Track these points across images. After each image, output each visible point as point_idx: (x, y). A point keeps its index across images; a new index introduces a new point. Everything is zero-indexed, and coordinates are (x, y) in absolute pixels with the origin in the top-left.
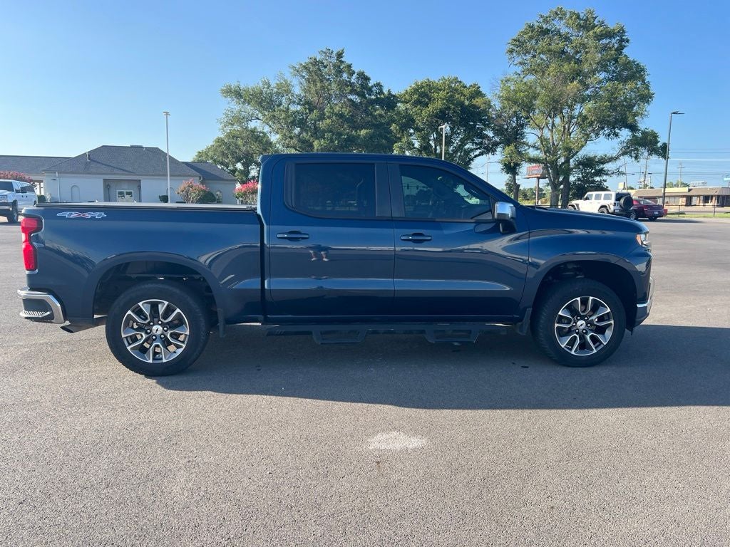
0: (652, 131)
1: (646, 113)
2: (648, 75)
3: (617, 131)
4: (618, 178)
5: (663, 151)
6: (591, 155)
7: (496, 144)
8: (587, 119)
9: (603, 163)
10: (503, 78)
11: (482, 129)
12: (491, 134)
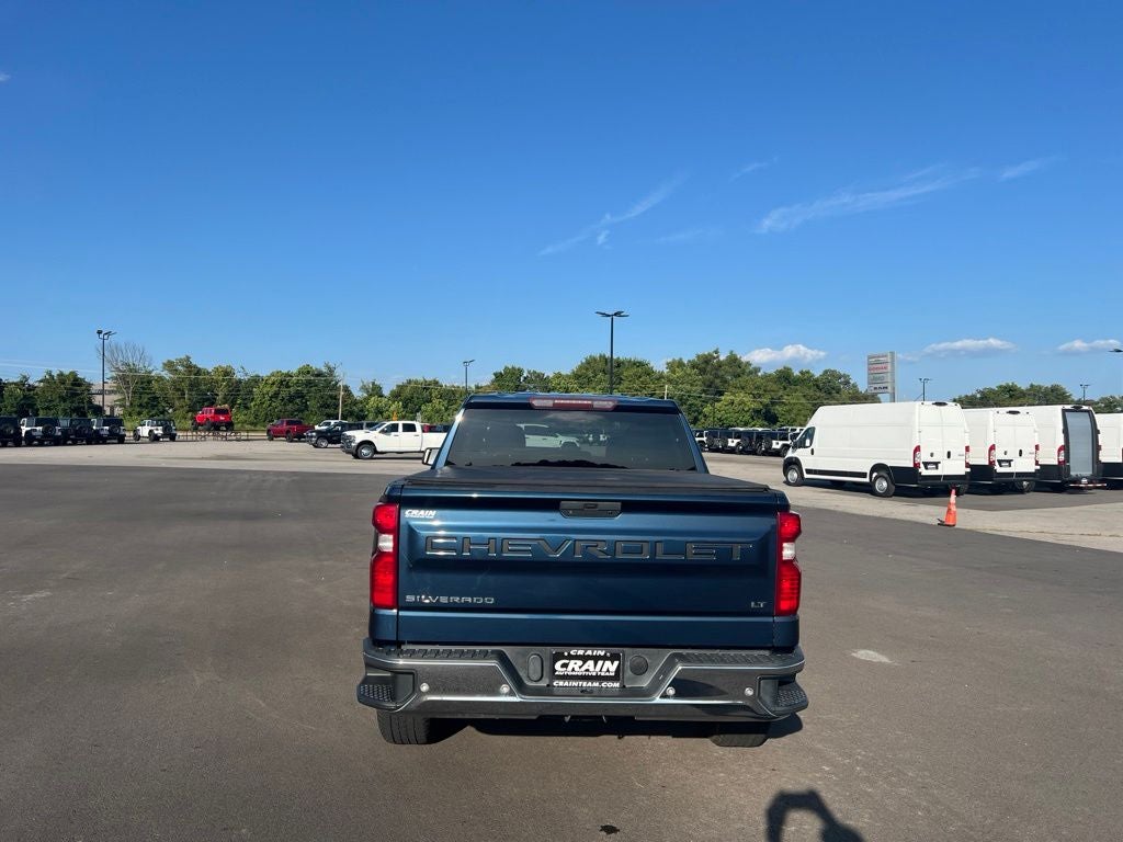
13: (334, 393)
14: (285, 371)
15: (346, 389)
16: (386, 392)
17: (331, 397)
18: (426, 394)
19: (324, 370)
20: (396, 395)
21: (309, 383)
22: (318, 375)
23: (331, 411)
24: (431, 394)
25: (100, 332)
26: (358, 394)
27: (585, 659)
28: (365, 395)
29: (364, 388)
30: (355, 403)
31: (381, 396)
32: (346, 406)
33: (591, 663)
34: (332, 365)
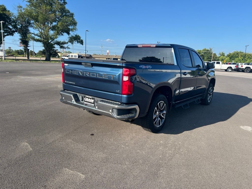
0: (78, 35)
1: (77, 29)
2: (74, 16)
3: (63, 33)
4: (68, 50)
5: (82, 42)
6: (59, 41)
7: (14, 32)
8: (59, 28)
9: (63, 44)
10: (18, 5)
11: (8, 25)
12: (11, 27)
13: (211, 55)
14: (199, 50)
15: (215, 54)
16: (226, 55)
17: (210, 56)
18: (237, 55)
19: (209, 49)
20: (228, 56)
21: (205, 53)
22: (207, 51)
23: (210, 59)
24: (238, 55)
25: (158, 42)
26: (218, 55)
27: (89, 98)
28: (220, 56)
29: (220, 54)
30: (216, 58)
31: (224, 56)
32: (214, 58)
33: (89, 99)
34: (211, 48)
